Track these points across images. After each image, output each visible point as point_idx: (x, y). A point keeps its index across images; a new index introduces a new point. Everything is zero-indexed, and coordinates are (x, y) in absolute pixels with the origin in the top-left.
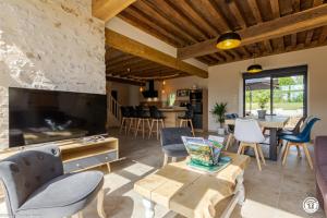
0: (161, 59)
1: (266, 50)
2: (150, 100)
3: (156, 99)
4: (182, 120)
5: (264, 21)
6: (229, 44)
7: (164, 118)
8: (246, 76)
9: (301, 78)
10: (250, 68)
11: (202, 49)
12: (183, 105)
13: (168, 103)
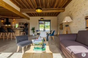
0: (13, 10)
1: (44, 15)
2: (6, 25)
3: (9, 25)
4: (22, 32)
5: (45, 8)
6: (39, 11)
7: (14, 32)
8: (39, 21)
9: (49, 22)
10: (41, 19)
11: (29, 11)
12: (21, 27)
13: (15, 27)
